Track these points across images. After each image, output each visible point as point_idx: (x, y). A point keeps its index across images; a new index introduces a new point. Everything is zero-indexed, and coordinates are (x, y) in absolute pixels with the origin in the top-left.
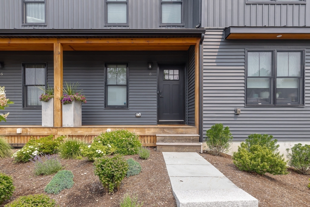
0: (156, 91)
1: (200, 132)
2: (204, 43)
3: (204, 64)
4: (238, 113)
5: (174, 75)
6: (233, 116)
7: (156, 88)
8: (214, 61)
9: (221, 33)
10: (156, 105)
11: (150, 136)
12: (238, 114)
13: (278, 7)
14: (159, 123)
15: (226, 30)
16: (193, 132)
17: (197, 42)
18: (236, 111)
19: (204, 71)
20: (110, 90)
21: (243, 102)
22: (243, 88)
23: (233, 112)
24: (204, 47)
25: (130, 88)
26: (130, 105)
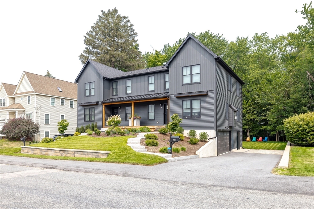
7: (163, 112)
8: (173, 104)
10: (163, 118)
13: (193, 85)
19: (170, 108)
20: (149, 114)
21: (181, 117)
22: (181, 113)
24: (170, 100)
25: (155, 113)
26: (155, 119)
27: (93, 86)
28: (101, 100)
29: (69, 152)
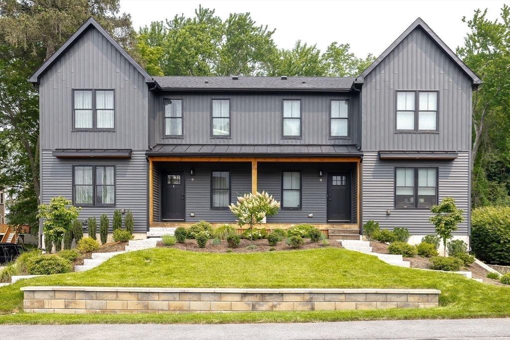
0: (326, 195)
1: (360, 227)
2: (363, 162)
3: (364, 177)
4: (389, 213)
5: (337, 181)
6: (385, 216)
7: (326, 192)
8: (371, 175)
9: (376, 154)
10: (326, 207)
11: (324, 230)
12: (389, 215)
13: (419, 135)
14: (328, 222)
15: (379, 153)
16: (355, 227)
17: (358, 161)
18: (387, 212)
19: (364, 182)
20: (285, 193)
21: (393, 205)
22: (393, 195)
23: (386, 213)
24: (364, 164)
25: (303, 192)
26: (303, 207)
27: (105, 101)
28: (139, 145)
29: (286, 298)
